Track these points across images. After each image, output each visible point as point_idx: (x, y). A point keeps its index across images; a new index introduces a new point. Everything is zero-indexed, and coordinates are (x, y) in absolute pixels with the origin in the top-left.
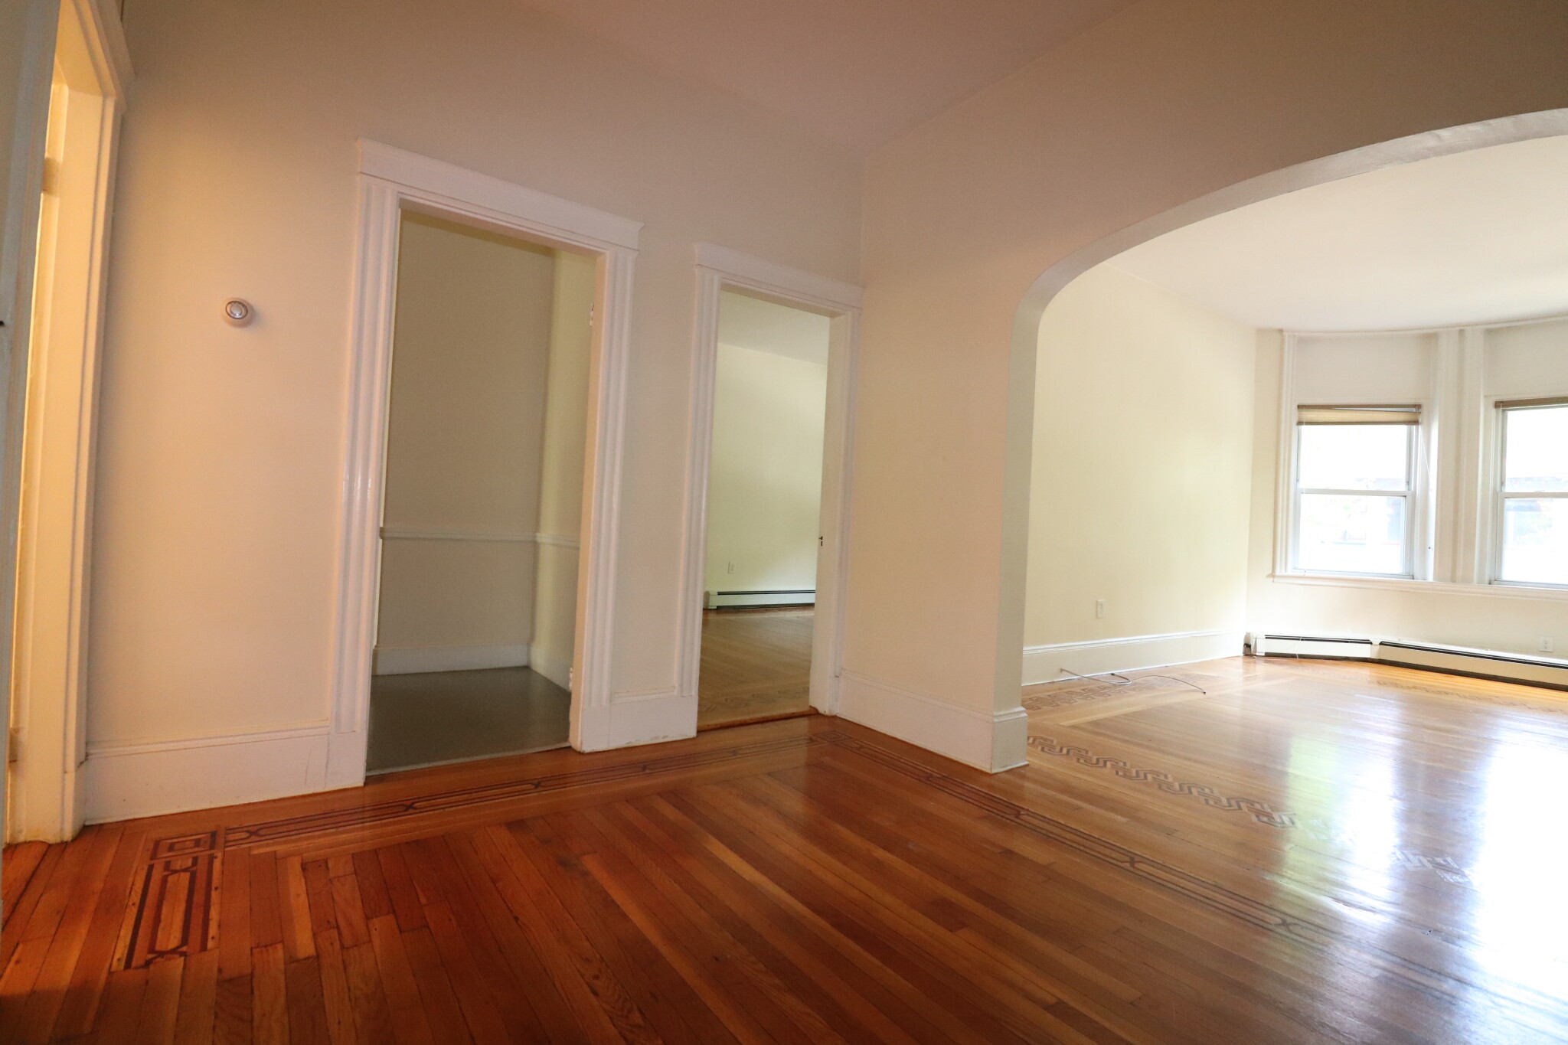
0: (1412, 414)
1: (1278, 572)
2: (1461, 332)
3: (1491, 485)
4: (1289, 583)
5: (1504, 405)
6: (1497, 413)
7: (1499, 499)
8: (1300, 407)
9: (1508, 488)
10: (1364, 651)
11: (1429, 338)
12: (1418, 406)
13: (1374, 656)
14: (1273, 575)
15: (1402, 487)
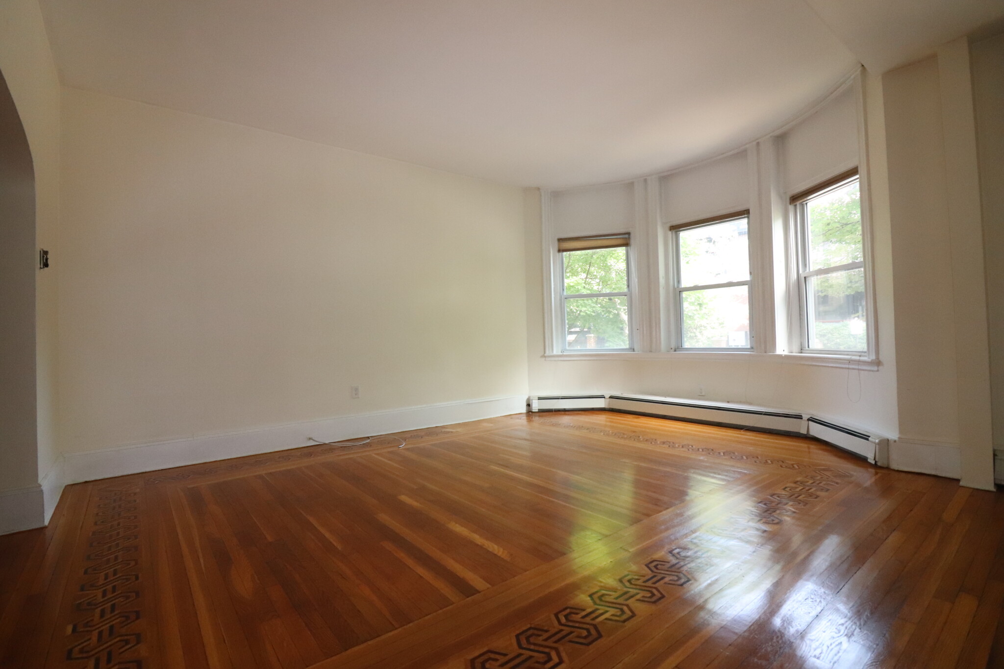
0: (624, 240)
1: (547, 353)
2: (645, 180)
3: (671, 283)
4: (555, 361)
5: (676, 228)
6: (672, 234)
7: (678, 293)
8: (560, 240)
9: (684, 284)
10: (600, 404)
11: (629, 185)
12: (629, 234)
13: (607, 406)
14: (544, 356)
15: (625, 289)
